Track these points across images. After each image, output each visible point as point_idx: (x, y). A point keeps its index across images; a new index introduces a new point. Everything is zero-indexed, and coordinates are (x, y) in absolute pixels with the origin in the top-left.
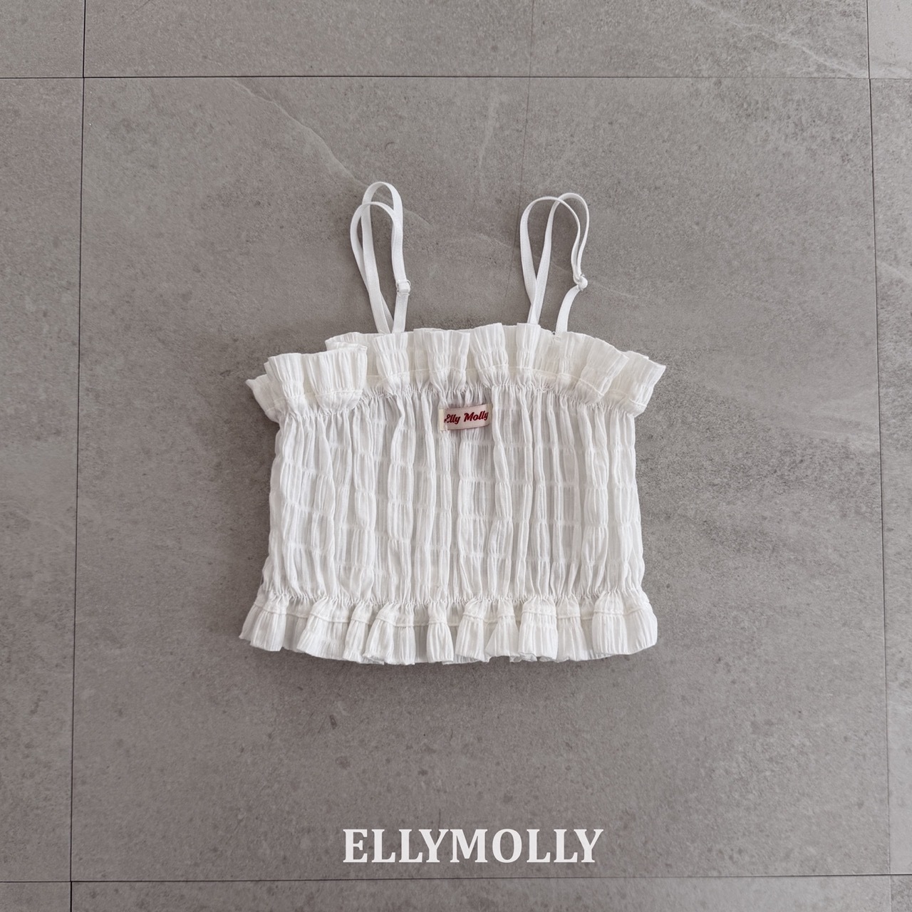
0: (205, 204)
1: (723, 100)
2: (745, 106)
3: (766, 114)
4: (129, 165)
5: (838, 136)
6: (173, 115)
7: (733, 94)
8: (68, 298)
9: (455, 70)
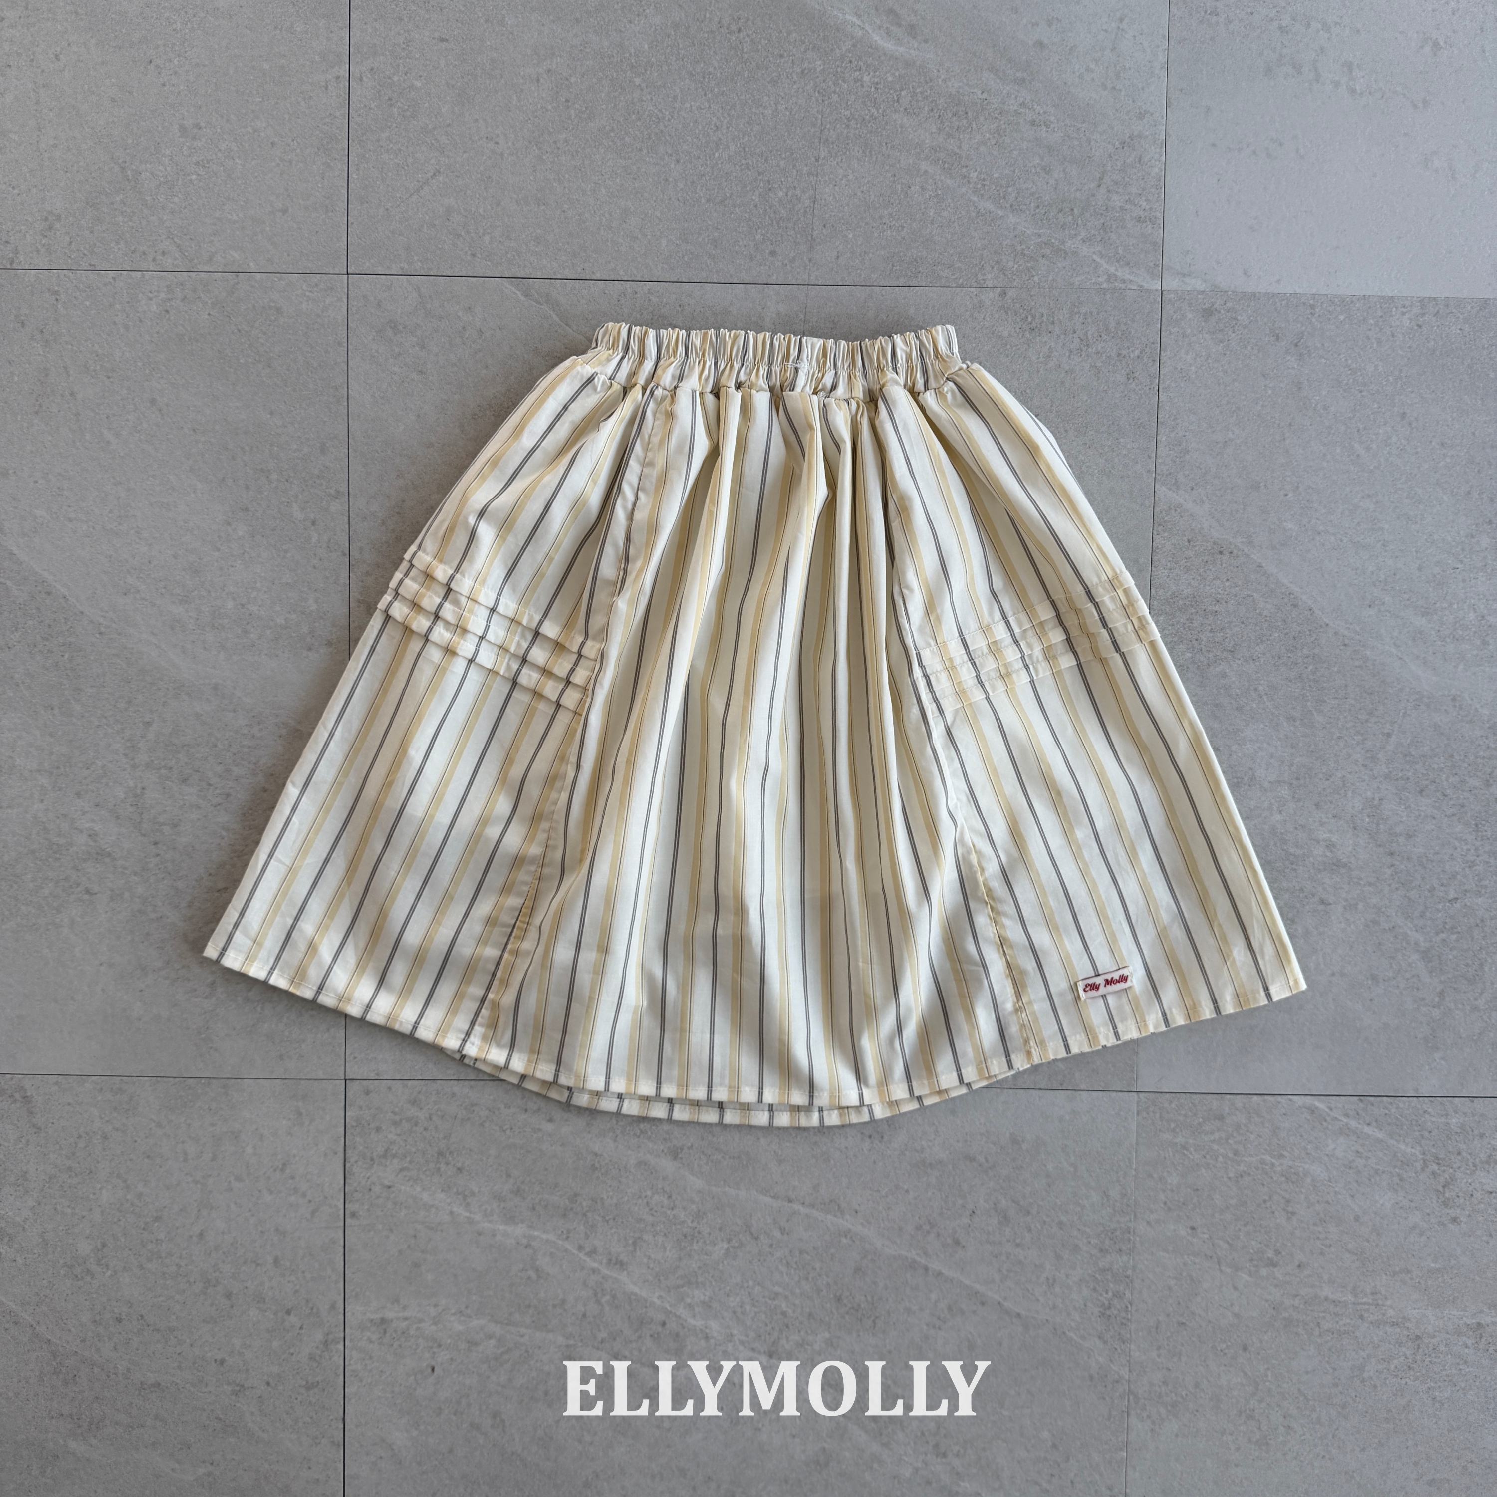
0: (475, 414)
1: (1007, 314)
2: (1030, 320)
3: (1051, 328)
4: (396, 369)
5: (1124, 352)
6: (441, 318)
7: (1018, 306)
8: (336, 507)
9: (731, 276)
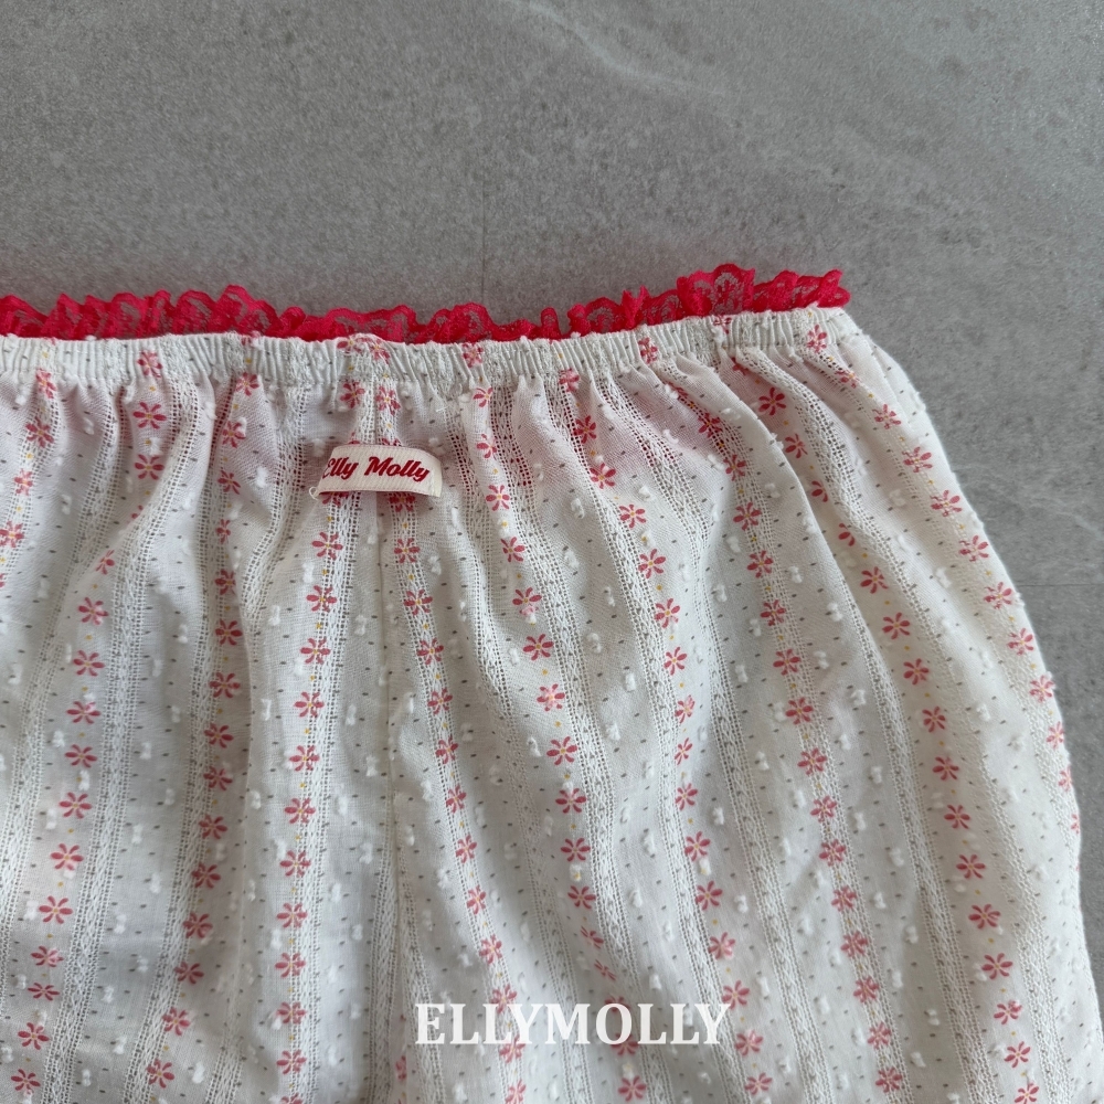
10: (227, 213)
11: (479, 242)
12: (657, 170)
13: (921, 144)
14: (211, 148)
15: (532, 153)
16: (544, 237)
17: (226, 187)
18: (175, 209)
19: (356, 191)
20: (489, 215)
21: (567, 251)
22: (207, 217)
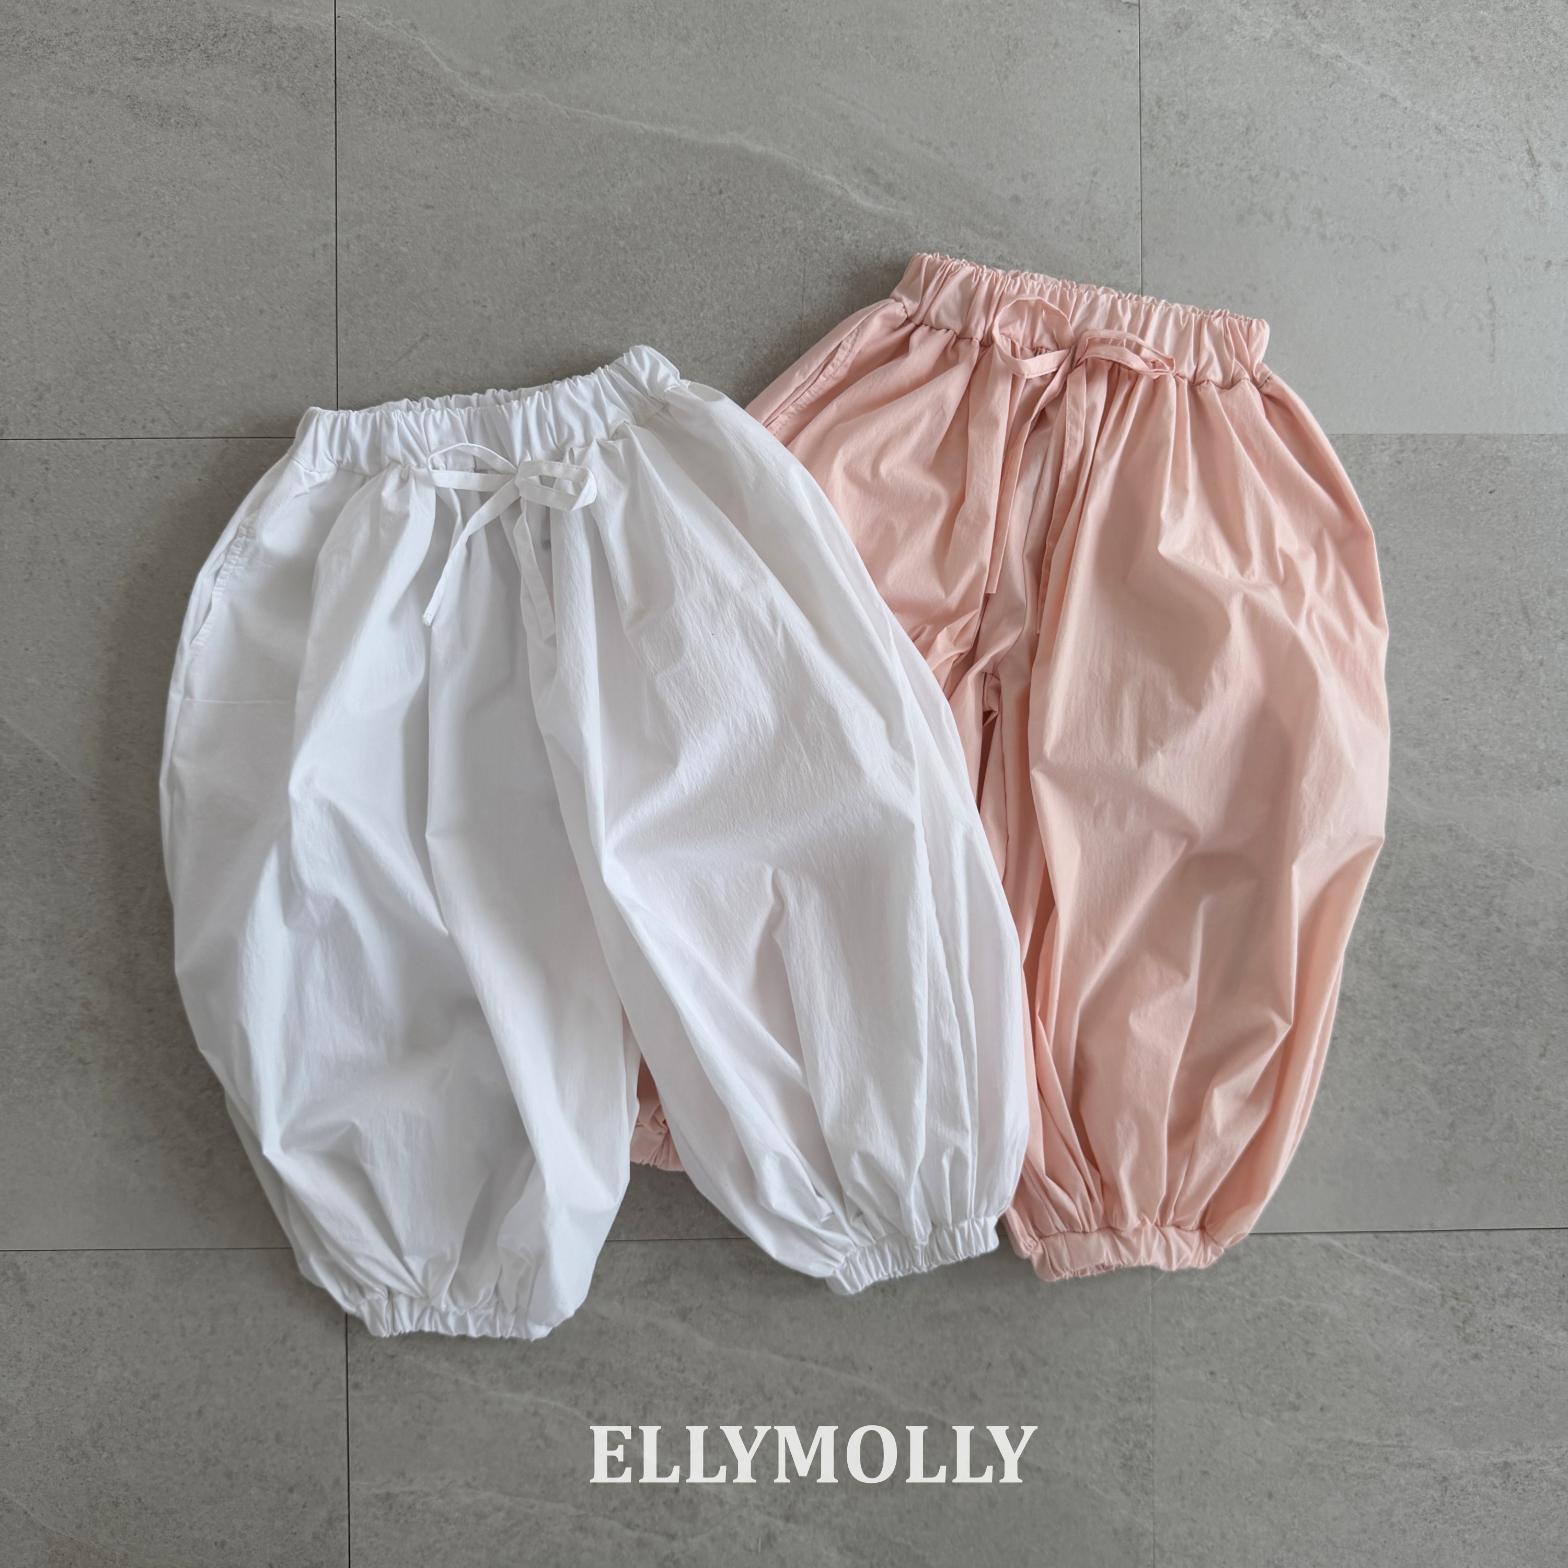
10: (694, 268)
11: (802, 280)
12: (880, 248)
13: (1001, 234)
14: (687, 239)
15: (825, 241)
16: (830, 277)
17: (693, 257)
18: (672, 266)
19: (749, 258)
20: (806, 268)
21: (840, 283)
22: (685, 270)
